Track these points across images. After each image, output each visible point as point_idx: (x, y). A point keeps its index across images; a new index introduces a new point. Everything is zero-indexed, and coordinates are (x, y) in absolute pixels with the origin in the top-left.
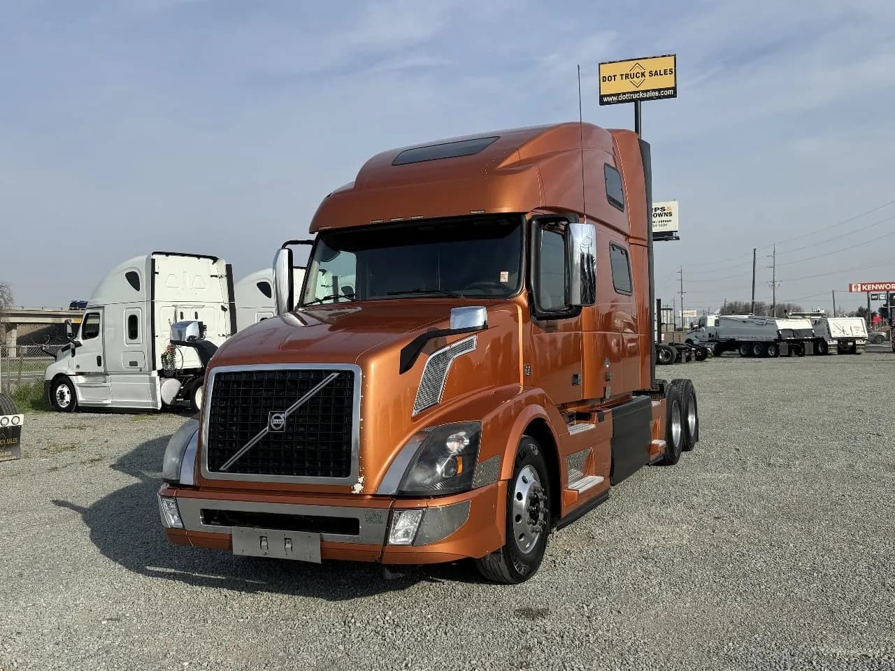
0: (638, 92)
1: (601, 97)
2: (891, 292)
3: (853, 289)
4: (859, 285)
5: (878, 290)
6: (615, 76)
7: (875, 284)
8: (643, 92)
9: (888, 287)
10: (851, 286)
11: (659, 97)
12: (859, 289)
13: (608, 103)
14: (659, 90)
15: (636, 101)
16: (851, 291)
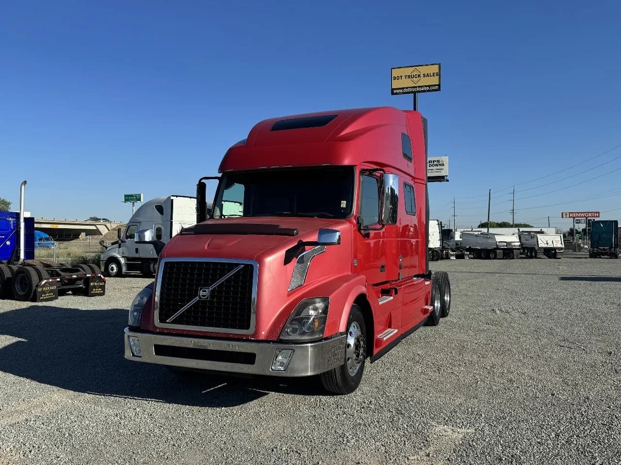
0: (416, 87)
1: (393, 90)
2: (588, 218)
3: (564, 216)
4: (568, 214)
5: (580, 217)
6: (401, 77)
7: (578, 213)
8: (419, 87)
9: (587, 215)
10: (562, 214)
11: (429, 91)
12: (568, 216)
13: (397, 94)
14: (429, 86)
15: (415, 93)
16: (562, 217)
